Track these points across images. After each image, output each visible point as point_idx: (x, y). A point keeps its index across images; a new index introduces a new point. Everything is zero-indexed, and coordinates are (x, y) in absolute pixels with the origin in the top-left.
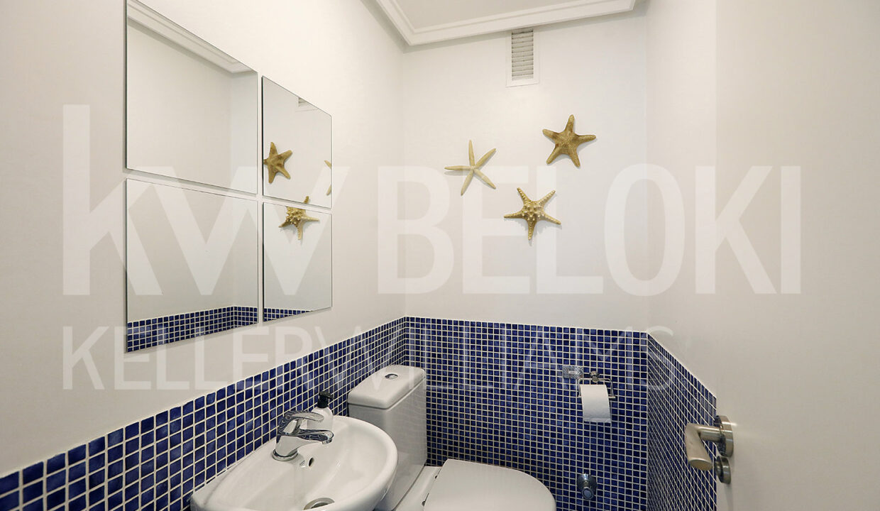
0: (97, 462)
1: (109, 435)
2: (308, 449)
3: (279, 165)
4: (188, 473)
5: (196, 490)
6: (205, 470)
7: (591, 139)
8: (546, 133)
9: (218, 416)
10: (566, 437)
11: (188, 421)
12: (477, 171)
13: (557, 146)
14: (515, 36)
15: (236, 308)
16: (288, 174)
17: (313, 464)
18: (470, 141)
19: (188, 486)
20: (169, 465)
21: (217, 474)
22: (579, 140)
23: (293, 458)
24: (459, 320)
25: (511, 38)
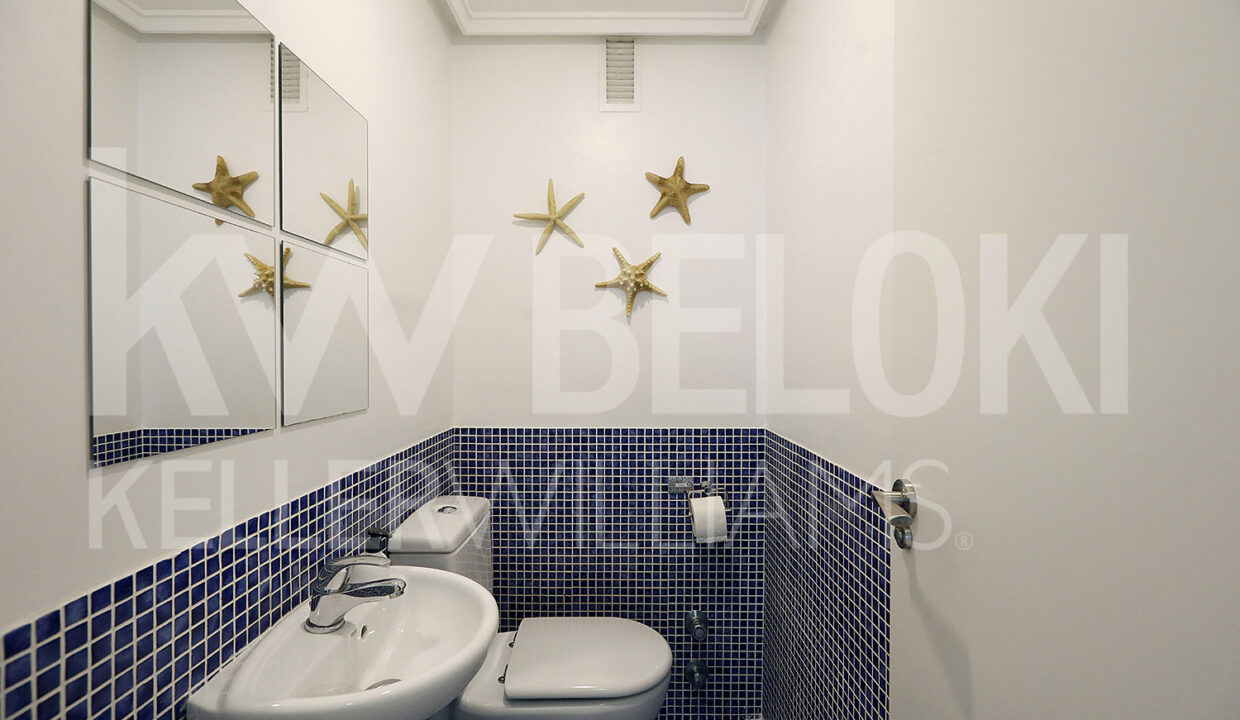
0: (49, 653)
1: (67, 607)
2: (361, 611)
3: (234, 194)
4: (182, 666)
5: (193, 692)
6: (205, 660)
7: (704, 189)
8: (650, 178)
9: (223, 573)
10: (673, 568)
11: (182, 582)
12: (559, 221)
13: (664, 195)
14: (610, 45)
15: (146, 432)
16: (251, 211)
17: (366, 635)
18: (550, 180)
19: (182, 687)
20: (154, 653)
21: (221, 665)
22: (691, 190)
23: (340, 628)
24: (532, 428)
25: (605, 46)
